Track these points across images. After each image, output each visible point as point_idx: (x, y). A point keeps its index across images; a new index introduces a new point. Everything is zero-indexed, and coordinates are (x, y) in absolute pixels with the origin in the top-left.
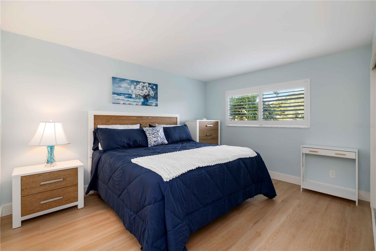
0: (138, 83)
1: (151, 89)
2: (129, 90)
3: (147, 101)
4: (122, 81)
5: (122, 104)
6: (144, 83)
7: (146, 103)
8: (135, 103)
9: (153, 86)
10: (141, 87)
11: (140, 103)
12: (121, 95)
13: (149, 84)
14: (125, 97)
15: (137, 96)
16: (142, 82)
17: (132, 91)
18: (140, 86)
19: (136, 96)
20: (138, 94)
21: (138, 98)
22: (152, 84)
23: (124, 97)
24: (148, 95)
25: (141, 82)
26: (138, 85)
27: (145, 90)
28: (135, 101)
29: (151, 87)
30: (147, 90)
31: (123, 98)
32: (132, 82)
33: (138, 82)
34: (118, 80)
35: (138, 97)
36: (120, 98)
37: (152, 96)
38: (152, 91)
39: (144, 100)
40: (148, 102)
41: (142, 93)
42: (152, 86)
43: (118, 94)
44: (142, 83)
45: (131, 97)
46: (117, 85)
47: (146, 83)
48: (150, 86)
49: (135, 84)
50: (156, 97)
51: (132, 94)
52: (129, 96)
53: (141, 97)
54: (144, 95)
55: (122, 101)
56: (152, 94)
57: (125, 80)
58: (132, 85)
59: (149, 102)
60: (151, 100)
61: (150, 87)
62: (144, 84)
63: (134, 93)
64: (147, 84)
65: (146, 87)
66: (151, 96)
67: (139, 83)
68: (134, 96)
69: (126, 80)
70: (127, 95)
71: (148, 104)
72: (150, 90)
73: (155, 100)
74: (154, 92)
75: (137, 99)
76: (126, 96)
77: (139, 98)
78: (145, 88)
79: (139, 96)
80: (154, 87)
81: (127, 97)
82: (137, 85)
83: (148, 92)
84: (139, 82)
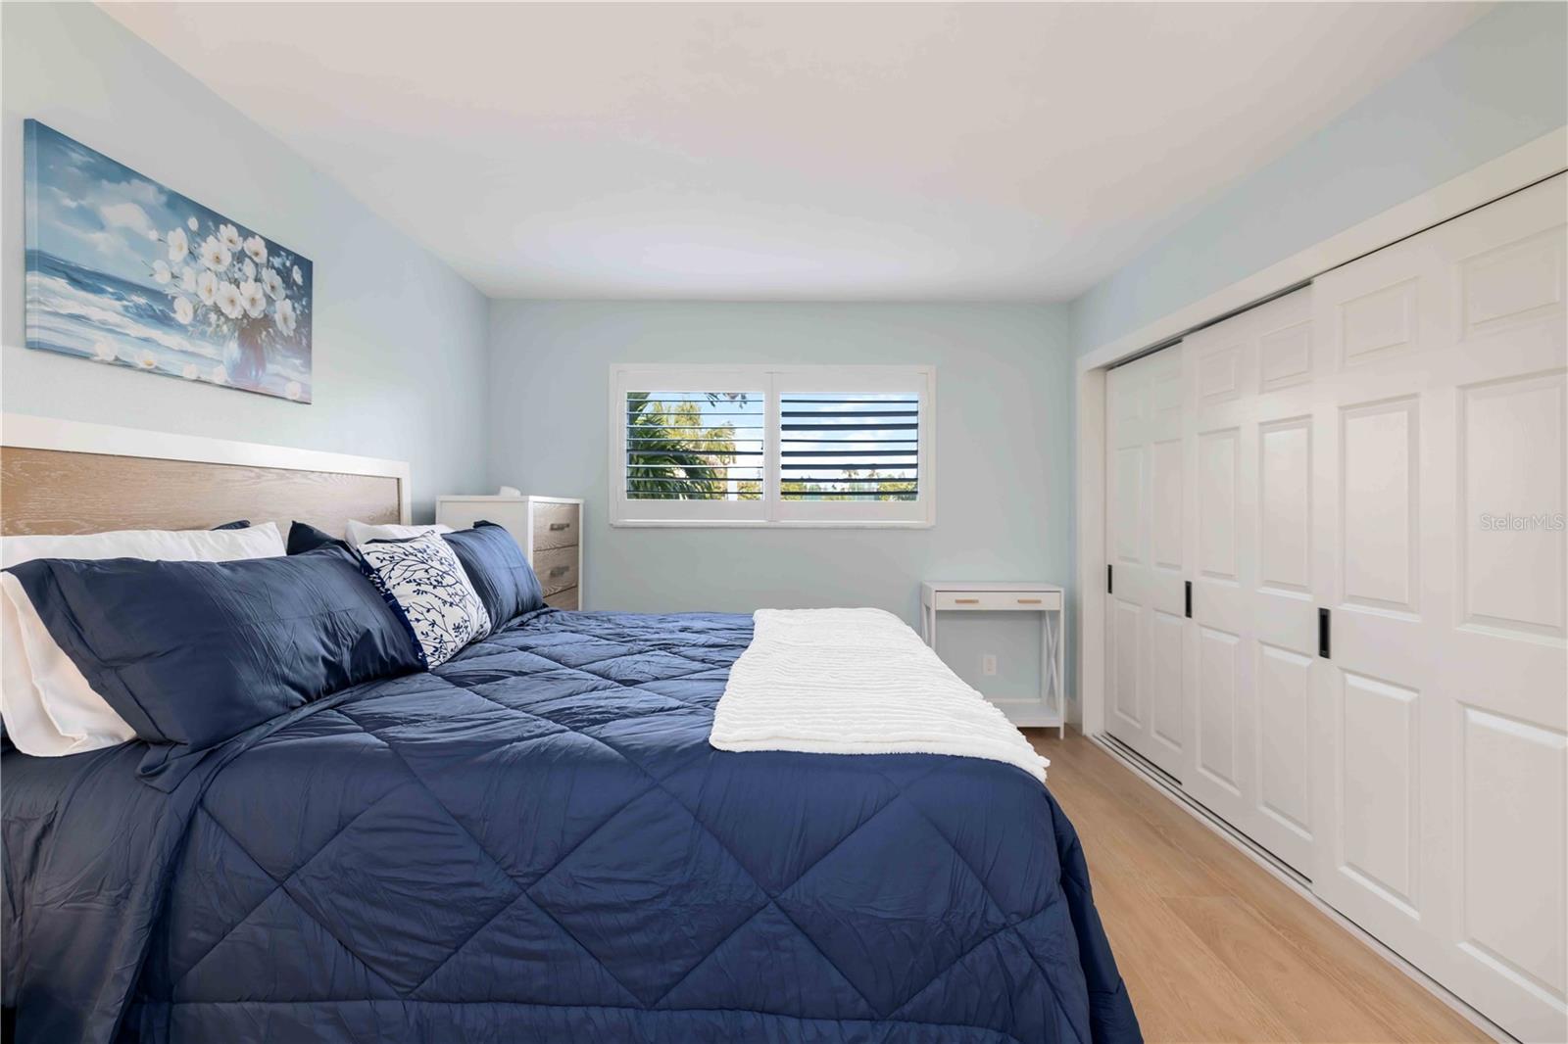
0: (211, 224)
1: (278, 281)
2: (158, 265)
3: (261, 363)
4: (111, 180)
5: (102, 362)
6: (246, 233)
7: (254, 373)
8: (190, 371)
9: (292, 265)
10: (227, 258)
11: (220, 375)
12: (101, 291)
13: (273, 248)
14: (126, 308)
15: (205, 321)
16: (234, 224)
17: (174, 277)
18: (218, 246)
19: (195, 311)
20: (209, 303)
21: (211, 329)
22: (289, 253)
23: (118, 304)
24: (267, 321)
25: (226, 221)
26: (211, 239)
27: (251, 281)
28: (191, 349)
29: (279, 272)
30: (259, 284)
31: (112, 318)
32: (178, 204)
33: (211, 220)
34: (77, 157)
35: (210, 324)
36: (95, 314)
37: (285, 334)
38: (287, 297)
39: (243, 353)
40: (264, 370)
41: (232, 302)
42: (284, 265)
43: (76, 276)
44: (234, 229)
45: (164, 320)
46: (73, 204)
47: (252, 234)
48: (277, 262)
49: (193, 223)
50: (304, 341)
51: (174, 298)
52: (158, 307)
53: (225, 328)
54: (246, 315)
55: (110, 336)
56: (285, 320)
57: (126, 174)
58: (174, 230)
59: (271, 368)
60: (279, 358)
61: (273, 267)
62: (245, 239)
63: (186, 293)
64: (263, 243)
65: (256, 265)
66: (281, 333)
67: (217, 229)
68: (183, 313)
69: (136, 182)
70: (142, 301)
71: (266, 384)
72: (273, 287)
73: (298, 362)
74: (294, 309)
75: (203, 334)
76: (137, 307)
77: (216, 332)
78: (249, 269)
79: (213, 317)
80: (297, 275)
81: (141, 316)
82: (202, 234)
83: (264, 300)
84: (219, 220)
